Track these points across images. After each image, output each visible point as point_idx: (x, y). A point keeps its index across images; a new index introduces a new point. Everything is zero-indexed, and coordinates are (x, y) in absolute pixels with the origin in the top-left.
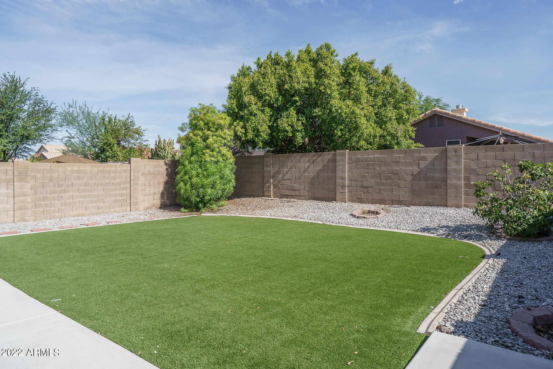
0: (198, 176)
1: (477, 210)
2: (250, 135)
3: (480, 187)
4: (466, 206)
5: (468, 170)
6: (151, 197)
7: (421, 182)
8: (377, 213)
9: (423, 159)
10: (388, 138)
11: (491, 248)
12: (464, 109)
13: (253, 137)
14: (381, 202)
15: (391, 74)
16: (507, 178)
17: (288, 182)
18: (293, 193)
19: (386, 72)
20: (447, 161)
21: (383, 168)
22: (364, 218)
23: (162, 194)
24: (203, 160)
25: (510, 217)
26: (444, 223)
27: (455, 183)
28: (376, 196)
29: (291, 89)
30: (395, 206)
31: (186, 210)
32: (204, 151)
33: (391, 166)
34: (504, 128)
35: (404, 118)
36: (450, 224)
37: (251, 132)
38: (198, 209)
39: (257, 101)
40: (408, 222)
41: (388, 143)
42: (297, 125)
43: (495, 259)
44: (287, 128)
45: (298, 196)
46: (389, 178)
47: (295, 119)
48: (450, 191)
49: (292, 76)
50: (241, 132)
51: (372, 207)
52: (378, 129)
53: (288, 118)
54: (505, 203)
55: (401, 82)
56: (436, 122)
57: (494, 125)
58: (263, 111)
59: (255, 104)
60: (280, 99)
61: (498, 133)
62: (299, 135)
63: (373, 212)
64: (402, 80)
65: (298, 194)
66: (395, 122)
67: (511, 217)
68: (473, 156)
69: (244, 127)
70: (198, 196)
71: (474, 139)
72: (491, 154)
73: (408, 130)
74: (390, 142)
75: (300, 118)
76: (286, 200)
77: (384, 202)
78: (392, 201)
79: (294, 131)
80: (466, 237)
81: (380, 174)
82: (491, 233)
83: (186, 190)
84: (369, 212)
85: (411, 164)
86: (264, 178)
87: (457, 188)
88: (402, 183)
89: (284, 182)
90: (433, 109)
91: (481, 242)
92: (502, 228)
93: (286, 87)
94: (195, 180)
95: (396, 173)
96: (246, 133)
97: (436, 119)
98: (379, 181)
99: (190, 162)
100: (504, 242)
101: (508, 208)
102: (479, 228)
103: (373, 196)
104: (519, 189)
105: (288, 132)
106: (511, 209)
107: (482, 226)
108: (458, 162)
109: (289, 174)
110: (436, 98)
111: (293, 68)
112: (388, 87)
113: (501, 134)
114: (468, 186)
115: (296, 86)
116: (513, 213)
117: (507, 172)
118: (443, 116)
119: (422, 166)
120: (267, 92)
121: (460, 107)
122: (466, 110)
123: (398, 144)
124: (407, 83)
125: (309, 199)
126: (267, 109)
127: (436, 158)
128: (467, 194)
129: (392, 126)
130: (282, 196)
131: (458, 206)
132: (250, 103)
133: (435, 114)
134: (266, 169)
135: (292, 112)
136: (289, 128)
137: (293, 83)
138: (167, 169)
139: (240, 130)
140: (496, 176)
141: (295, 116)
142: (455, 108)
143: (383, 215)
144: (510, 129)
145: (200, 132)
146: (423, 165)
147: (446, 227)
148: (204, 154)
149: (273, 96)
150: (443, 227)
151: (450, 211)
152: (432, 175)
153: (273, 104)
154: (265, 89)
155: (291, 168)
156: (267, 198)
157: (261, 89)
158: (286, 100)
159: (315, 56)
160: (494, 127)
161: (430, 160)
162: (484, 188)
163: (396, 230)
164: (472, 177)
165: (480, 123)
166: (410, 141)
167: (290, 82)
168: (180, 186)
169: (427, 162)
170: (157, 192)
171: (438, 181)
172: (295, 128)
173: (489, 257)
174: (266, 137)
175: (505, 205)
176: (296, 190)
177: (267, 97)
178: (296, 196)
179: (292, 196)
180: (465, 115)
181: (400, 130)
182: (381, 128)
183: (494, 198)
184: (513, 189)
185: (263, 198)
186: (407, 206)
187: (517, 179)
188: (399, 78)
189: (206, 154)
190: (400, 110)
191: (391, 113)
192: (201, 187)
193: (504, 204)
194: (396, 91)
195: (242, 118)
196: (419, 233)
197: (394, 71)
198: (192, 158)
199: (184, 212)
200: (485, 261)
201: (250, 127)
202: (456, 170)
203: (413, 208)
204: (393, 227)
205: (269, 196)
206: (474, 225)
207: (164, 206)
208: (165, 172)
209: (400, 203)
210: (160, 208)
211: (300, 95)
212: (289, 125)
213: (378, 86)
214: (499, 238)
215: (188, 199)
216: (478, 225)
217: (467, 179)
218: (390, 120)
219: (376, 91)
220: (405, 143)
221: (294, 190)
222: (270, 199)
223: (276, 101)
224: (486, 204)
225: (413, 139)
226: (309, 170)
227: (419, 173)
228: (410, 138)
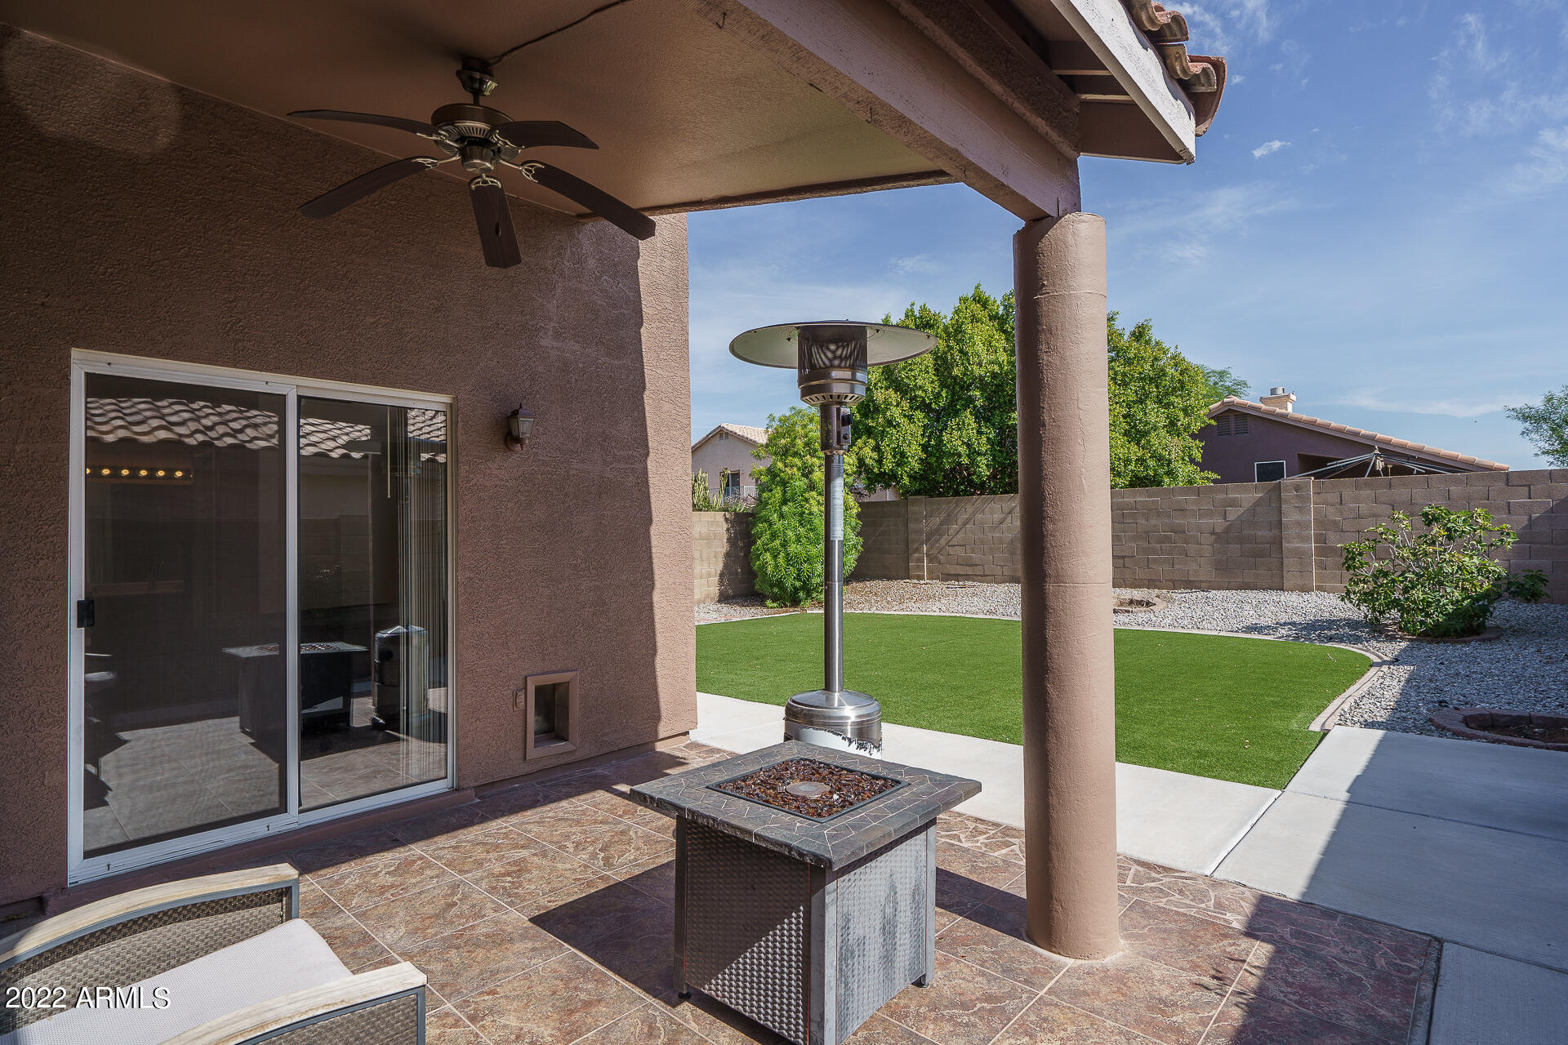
0: (798, 540)
1: (1348, 593)
2: (889, 464)
3: (1354, 553)
4: (1319, 588)
5: (1321, 523)
6: (704, 581)
7: (1232, 546)
8: (1148, 604)
9: (1234, 503)
10: (1151, 463)
11: (1380, 654)
12: (1288, 396)
13: (893, 467)
14: (1151, 584)
15: (1150, 340)
16: (1403, 536)
17: (960, 551)
18: (969, 570)
19: (1139, 334)
20: (1281, 507)
21: (1154, 521)
22: (1128, 612)
23: (722, 575)
24: (807, 512)
25: (1412, 602)
26: (1284, 618)
27: (1299, 548)
28: (1141, 574)
29: (965, 375)
30: (1180, 591)
31: (775, 605)
32: (807, 495)
33: (1169, 516)
34: (1379, 435)
35: (1180, 423)
36: (1296, 619)
37: (890, 457)
38: (795, 602)
39: (901, 399)
40: (1215, 617)
41: (1151, 473)
42: (979, 443)
43: (1392, 667)
44: (960, 449)
45: (979, 575)
46: (1167, 539)
47: (975, 431)
48: (1290, 562)
49: (968, 353)
50: (871, 458)
51: (1137, 594)
52: (1134, 448)
53: (960, 429)
54: (1401, 579)
55: (1169, 355)
56: (1232, 426)
57: (1357, 429)
58: (910, 418)
59: (897, 405)
60: (944, 394)
61: (1372, 448)
62: (982, 461)
63: (1140, 603)
64: (1172, 350)
65: (982, 573)
66: (1163, 433)
67: (1414, 602)
68: (1333, 497)
69: (877, 448)
70: (798, 578)
71: (1322, 462)
72: (1366, 493)
73: (1189, 448)
74: (1155, 471)
75: (984, 429)
76: (957, 583)
77: (1157, 583)
78: (1173, 582)
79: (973, 453)
80: (1331, 638)
81: (1147, 532)
82: (1375, 631)
83: (776, 566)
84: (1131, 602)
85: (1209, 514)
86: (908, 546)
87: (1301, 555)
88: (1192, 548)
89: (951, 551)
90: (1225, 400)
91: (1360, 646)
92: (1395, 624)
93: (956, 372)
94: (793, 548)
95: (1179, 531)
96: (880, 462)
97: (1232, 418)
98: (1146, 545)
99: (782, 516)
100: (1404, 644)
101: (1407, 587)
102: (1353, 624)
103: (1134, 573)
104: (1426, 554)
105: (960, 456)
106: (1413, 588)
107: (1358, 622)
108: (1302, 510)
109: (961, 535)
110: (1219, 368)
111: (967, 336)
112: (1147, 367)
113: (1377, 452)
114: (1324, 550)
115: (978, 371)
116: (1418, 594)
117: (1403, 526)
118: (1246, 414)
119: (1232, 517)
120: (919, 383)
121: (1280, 392)
122: (1293, 397)
123: (1170, 473)
124: (1182, 356)
125: (1004, 582)
126: (919, 414)
127: (1258, 503)
128: (1322, 566)
129: (1161, 440)
130: (947, 577)
131: (1305, 589)
132: (888, 404)
133: (1229, 410)
134: (912, 526)
135: (968, 417)
136: (962, 450)
137: (969, 364)
138: (728, 530)
139: (869, 455)
140: (1382, 534)
141: (974, 425)
142: (1268, 395)
143: (1162, 607)
144: (1391, 437)
145: (796, 460)
146: (1233, 514)
147: (1290, 624)
148: (807, 500)
149: (930, 389)
150: (1285, 624)
151: (1293, 599)
152: (1252, 532)
153: (931, 403)
154: (914, 376)
155: (966, 523)
156: (916, 581)
157: (908, 377)
158: (953, 395)
159: (1001, 311)
160: (1357, 434)
161: (1247, 505)
162: (1361, 554)
163: (1195, 631)
164: (1332, 536)
165: (1327, 427)
166: (1191, 468)
167: (962, 364)
168: (764, 560)
169: (1242, 510)
170: (713, 571)
171: (1265, 543)
172: (975, 449)
173: (1380, 665)
174: (917, 466)
175: (1402, 582)
176: (976, 565)
177: (920, 393)
178: (976, 575)
179: (967, 577)
180: (1290, 409)
181: (1173, 446)
182: (1138, 444)
183: (1381, 571)
184: (1414, 556)
185: (907, 580)
186: (1203, 591)
187: (1420, 537)
188: (1166, 345)
189: (812, 501)
190: (1171, 409)
191: (1155, 415)
192: (805, 562)
193: (1399, 581)
194: (1162, 373)
195: (869, 432)
196: (1240, 635)
197: (1155, 334)
198: (785, 508)
199: (772, 608)
200: (1373, 670)
201: (887, 448)
202: (1298, 523)
203: (1216, 594)
204: (1190, 626)
205: (920, 578)
206: (1341, 619)
207: (724, 598)
208: (726, 536)
209: (1190, 585)
210: (719, 601)
211: (983, 386)
212: (964, 443)
213: (1130, 364)
214: (1392, 638)
215: (780, 584)
216: (1350, 620)
217: (1321, 539)
218: (1155, 428)
219: (1124, 375)
220: (1184, 470)
221: (971, 565)
222: (922, 582)
223: (935, 398)
224: (1364, 582)
225: (1197, 464)
226: (1003, 526)
227: (1227, 530)
228: (1192, 461)
